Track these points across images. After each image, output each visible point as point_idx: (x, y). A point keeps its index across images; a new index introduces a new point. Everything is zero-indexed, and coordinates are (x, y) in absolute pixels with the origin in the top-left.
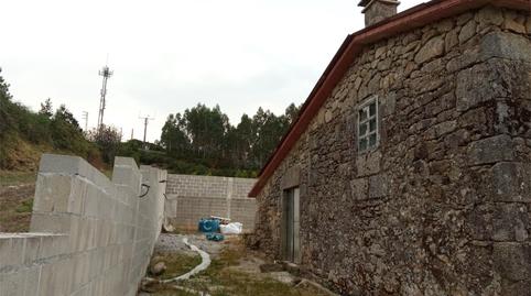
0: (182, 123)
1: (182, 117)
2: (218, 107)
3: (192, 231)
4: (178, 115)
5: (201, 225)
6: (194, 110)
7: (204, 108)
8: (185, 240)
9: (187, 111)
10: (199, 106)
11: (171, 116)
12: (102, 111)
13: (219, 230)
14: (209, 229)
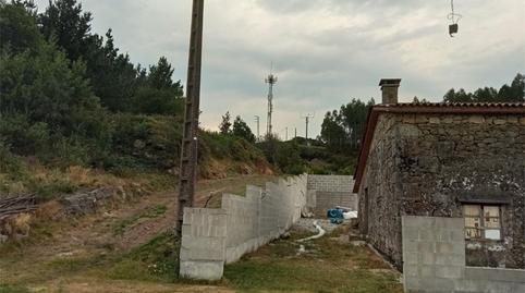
0: (339, 119)
1: (338, 114)
2: (373, 100)
3: (322, 217)
4: (335, 111)
5: (329, 212)
6: (349, 106)
7: (359, 102)
8: (315, 223)
9: (343, 107)
10: (354, 101)
11: (329, 114)
12: (270, 114)
13: (342, 216)
14: (335, 215)
